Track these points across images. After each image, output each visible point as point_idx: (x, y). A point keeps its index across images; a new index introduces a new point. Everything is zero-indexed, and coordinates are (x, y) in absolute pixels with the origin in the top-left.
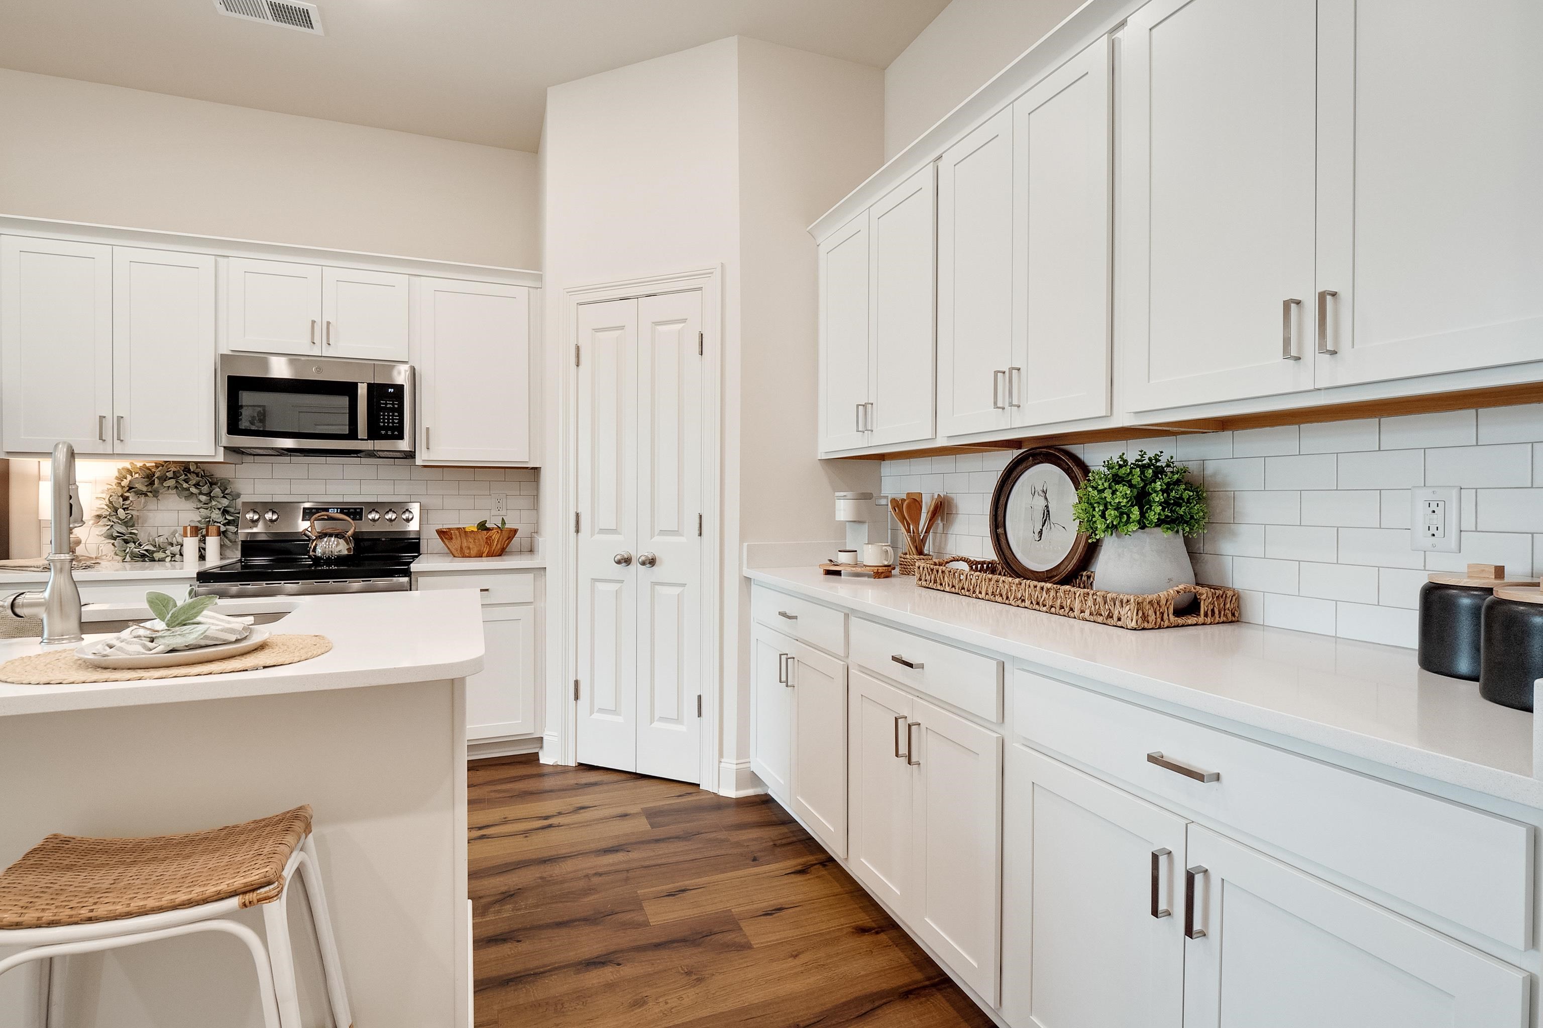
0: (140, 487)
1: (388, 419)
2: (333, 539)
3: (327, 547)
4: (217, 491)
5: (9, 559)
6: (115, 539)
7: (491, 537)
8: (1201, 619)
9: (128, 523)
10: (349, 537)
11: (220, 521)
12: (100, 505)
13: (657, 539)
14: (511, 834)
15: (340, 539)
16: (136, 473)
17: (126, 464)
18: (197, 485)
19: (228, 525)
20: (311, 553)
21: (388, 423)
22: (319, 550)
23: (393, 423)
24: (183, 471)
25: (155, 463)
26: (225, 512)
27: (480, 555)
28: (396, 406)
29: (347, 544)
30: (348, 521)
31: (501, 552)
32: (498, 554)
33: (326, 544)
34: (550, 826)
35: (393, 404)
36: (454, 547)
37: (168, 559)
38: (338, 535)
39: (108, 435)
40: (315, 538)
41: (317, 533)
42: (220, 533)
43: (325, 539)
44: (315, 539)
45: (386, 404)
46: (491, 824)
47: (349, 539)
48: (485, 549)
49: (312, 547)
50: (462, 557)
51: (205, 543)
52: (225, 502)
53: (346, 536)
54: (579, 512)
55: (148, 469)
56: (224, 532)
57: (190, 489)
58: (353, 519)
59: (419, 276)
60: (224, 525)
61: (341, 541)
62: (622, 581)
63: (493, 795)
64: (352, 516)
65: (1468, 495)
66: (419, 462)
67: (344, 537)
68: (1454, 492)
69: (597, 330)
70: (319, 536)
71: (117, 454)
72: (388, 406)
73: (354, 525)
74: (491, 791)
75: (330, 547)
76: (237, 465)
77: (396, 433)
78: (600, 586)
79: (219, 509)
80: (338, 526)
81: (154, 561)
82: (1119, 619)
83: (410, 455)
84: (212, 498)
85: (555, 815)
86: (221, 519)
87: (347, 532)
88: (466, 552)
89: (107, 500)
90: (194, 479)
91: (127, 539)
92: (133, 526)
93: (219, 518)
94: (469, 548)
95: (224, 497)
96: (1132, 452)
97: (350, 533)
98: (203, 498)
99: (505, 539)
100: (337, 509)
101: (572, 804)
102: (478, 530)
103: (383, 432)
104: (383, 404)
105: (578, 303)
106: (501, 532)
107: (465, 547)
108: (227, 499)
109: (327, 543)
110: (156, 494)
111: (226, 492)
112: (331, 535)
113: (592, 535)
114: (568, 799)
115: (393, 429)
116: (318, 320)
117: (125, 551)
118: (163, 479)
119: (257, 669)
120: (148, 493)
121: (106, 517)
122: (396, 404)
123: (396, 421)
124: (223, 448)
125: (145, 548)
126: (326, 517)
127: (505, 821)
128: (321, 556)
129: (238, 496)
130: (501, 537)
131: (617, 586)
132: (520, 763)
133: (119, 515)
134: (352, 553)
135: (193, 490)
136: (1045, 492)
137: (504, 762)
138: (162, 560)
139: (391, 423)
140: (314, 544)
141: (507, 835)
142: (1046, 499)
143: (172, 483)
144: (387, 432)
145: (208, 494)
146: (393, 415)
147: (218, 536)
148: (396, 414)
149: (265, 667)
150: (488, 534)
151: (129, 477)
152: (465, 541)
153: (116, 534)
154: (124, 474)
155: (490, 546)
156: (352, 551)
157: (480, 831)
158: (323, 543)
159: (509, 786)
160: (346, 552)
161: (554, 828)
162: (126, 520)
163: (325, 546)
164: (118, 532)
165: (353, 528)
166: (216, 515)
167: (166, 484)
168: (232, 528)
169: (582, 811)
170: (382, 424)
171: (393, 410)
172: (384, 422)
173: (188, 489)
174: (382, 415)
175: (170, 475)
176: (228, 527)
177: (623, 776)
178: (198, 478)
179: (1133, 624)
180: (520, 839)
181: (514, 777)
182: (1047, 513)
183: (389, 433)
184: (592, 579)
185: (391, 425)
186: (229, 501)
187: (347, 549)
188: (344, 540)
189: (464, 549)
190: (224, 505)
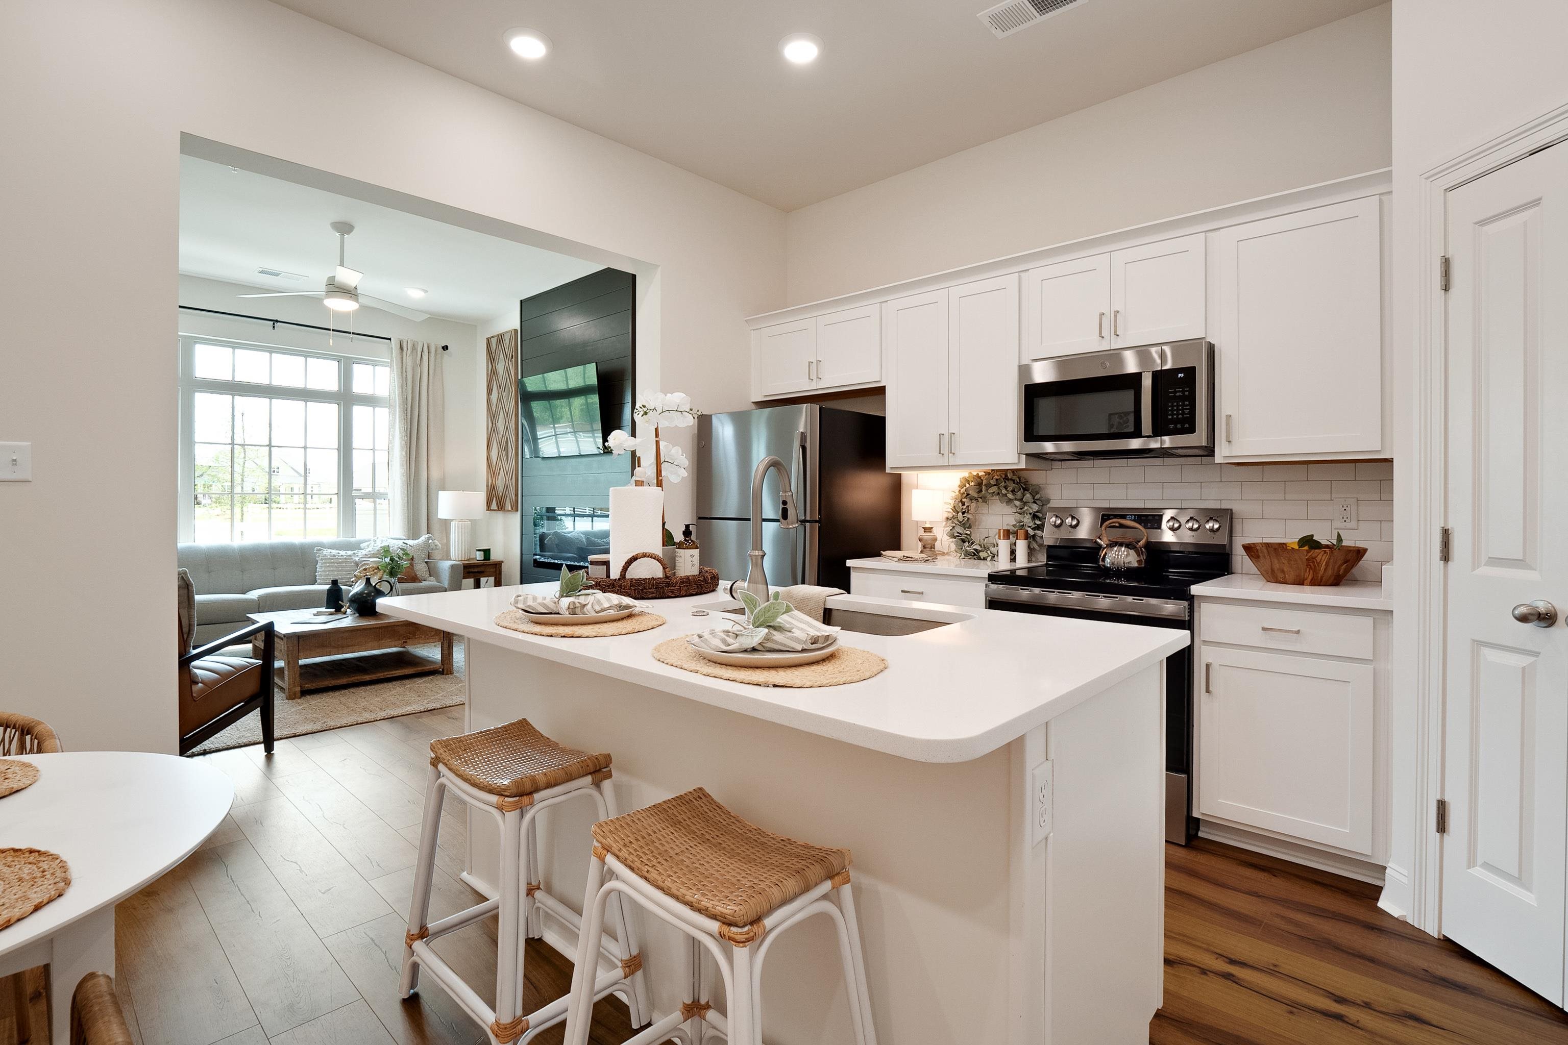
0: (973, 493)
1: (1178, 410)
2: (1123, 549)
3: (1116, 557)
4: (1028, 496)
5: (900, 550)
6: (955, 537)
7: (1315, 558)
9: (966, 524)
10: (1141, 548)
11: (1030, 525)
12: (947, 508)
14: (1270, 995)
15: (1131, 549)
16: (972, 482)
17: (965, 474)
18: (1013, 491)
19: (1038, 530)
20: (1101, 563)
21: (1178, 414)
22: (1108, 559)
24: (1004, 479)
25: (985, 472)
26: (1035, 517)
27: (1300, 582)
28: (1187, 393)
29: (1138, 556)
30: (1140, 529)
31: (1336, 581)
32: (1330, 582)
33: (1115, 554)
34: (1339, 1017)
35: (1183, 392)
36: (1263, 568)
37: (989, 558)
38: (1130, 545)
39: (945, 450)
40: (1105, 546)
41: (1108, 542)
42: (1027, 536)
43: (1115, 549)
44: (1105, 548)
45: (1175, 392)
46: (1251, 963)
47: (1142, 550)
48: (1307, 574)
49: (1102, 555)
50: (1275, 583)
51: (1015, 546)
52: (1035, 507)
53: (1138, 546)
54: (1449, 527)
55: (980, 477)
56: (1034, 536)
57: (1008, 495)
58: (1145, 527)
59: (1217, 229)
60: (1034, 529)
61: (1132, 552)
62: (1536, 654)
63: (1278, 922)
64: (1143, 524)
66: (1218, 459)
67: (1136, 547)
69: (1482, 223)
70: (1111, 544)
71: (952, 465)
72: (1178, 394)
73: (1146, 534)
74: (1278, 915)
75: (1119, 557)
76: (1047, 472)
77: (1187, 425)
78: (1489, 654)
79: (1030, 514)
80: (1130, 535)
81: (981, 559)
83: (1209, 451)
84: (1025, 503)
85: (1357, 1004)
86: (1031, 524)
87: (1139, 542)
88: (1280, 576)
89: (952, 505)
90: (1011, 486)
91: (964, 539)
92: (970, 527)
93: (1030, 522)
94: (1283, 571)
95: (1035, 502)
97: (1141, 543)
98: (1017, 503)
99: (1340, 562)
100: (1135, 515)
101: (1399, 1002)
102: (1299, 548)
103: (1172, 426)
104: (1171, 393)
105: (1446, 190)
106: (1332, 552)
107: (1278, 570)
108: (1037, 504)
109: (1117, 553)
110: (985, 500)
111: (1036, 498)
112: (1121, 545)
113: (1475, 565)
114: (1395, 989)
115: (1183, 421)
116: (1106, 311)
117: (962, 549)
118: (989, 486)
119: (768, 686)
120: (979, 499)
121: (951, 520)
122: (1187, 391)
123: (1187, 411)
124: (1025, 456)
125: (974, 547)
126: (1117, 525)
127: (1273, 971)
128: (1111, 567)
129: (1048, 501)
130: (1332, 560)
131: (1526, 661)
132: (1346, 892)
133: (959, 518)
134: (1143, 566)
135: (1010, 496)
137: (1320, 880)
138: (985, 559)
139: (1181, 414)
140: (1104, 552)
141: (1264, 993)
143: (994, 489)
144: (1176, 425)
145: (1021, 500)
146: (1183, 405)
147: (1025, 540)
148: (1187, 403)
149: (775, 686)
150: (1310, 554)
151: (968, 485)
152: (1276, 561)
153: (956, 534)
154: (964, 482)
155: (1315, 571)
156: (1143, 563)
157: (1229, 966)
158: (1113, 552)
159: (1307, 918)
160: (1136, 565)
161: (1345, 1025)
162: (964, 522)
163: (1114, 555)
164: (958, 533)
165: (1145, 538)
166: (1027, 520)
167: (991, 490)
168: (1038, 532)
169: (1411, 1023)
170: (1170, 417)
172: (1173, 415)
173: (1006, 495)
174: (1170, 406)
175: (993, 482)
176: (1036, 531)
177: (1531, 1004)
178: (1014, 485)
180: (1281, 1009)
181: (1324, 910)
183: (1179, 426)
184: (1474, 641)
185: (1180, 416)
186: (1038, 506)
187: (1137, 561)
188: (1135, 551)
189: (1276, 571)
190: (1034, 511)
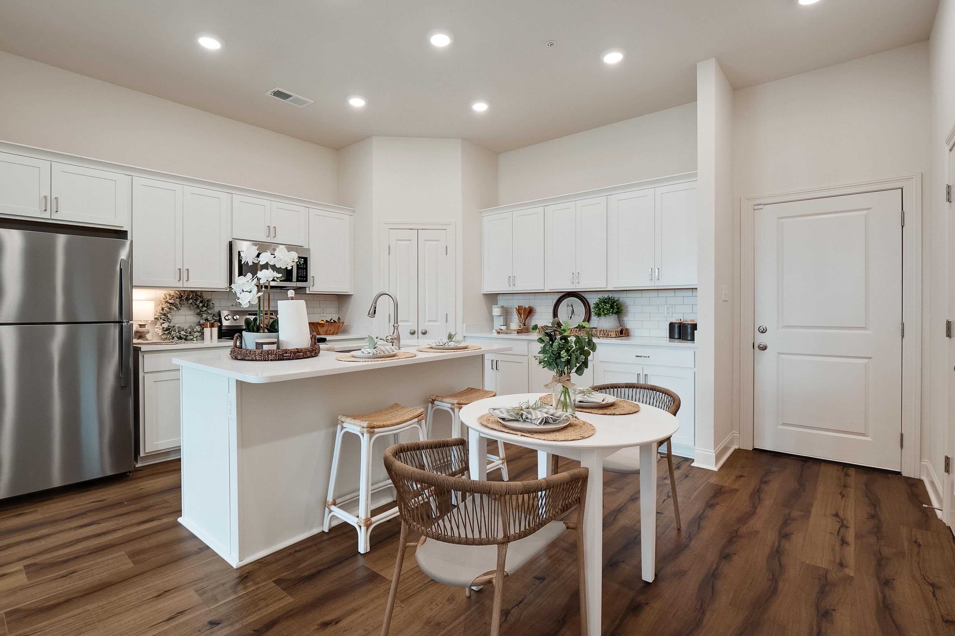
0: (177, 303)
8: (623, 335)
13: (426, 324)
16: (173, 296)
17: (168, 292)
23: (304, 274)
24: (194, 295)
25: (183, 291)
28: (305, 267)
55: (179, 294)
65: (673, 306)
66: (308, 291)
68: (671, 306)
71: (161, 287)
72: (301, 267)
82: (610, 335)
96: (606, 296)
104: (299, 266)
105: (389, 229)
110: (183, 307)
115: (303, 277)
116: (270, 226)
120: (180, 306)
121: (160, 319)
136: (572, 306)
142: (572, 307)
144: (301, 278)
146: (303, 271)
151: (170, 298)
154: (167, 296)
171: (303, 269)
172: (300, 274)
174: (299, 271)
175: (190, 297)
179: (614, 336)
182: (573, 311)
